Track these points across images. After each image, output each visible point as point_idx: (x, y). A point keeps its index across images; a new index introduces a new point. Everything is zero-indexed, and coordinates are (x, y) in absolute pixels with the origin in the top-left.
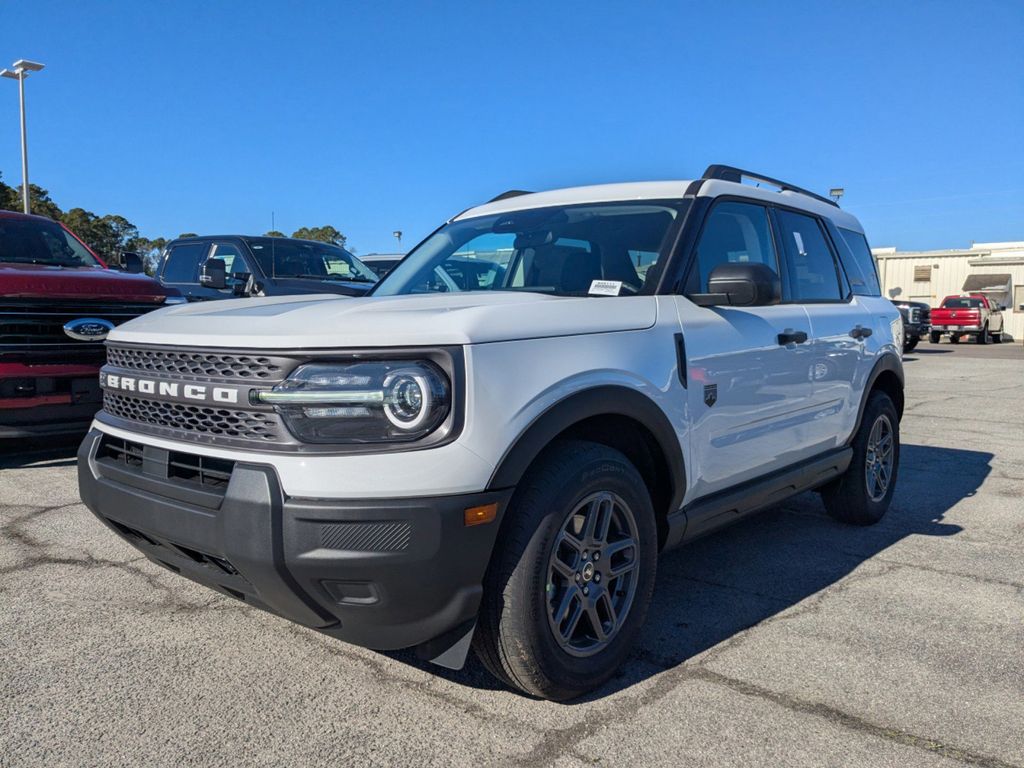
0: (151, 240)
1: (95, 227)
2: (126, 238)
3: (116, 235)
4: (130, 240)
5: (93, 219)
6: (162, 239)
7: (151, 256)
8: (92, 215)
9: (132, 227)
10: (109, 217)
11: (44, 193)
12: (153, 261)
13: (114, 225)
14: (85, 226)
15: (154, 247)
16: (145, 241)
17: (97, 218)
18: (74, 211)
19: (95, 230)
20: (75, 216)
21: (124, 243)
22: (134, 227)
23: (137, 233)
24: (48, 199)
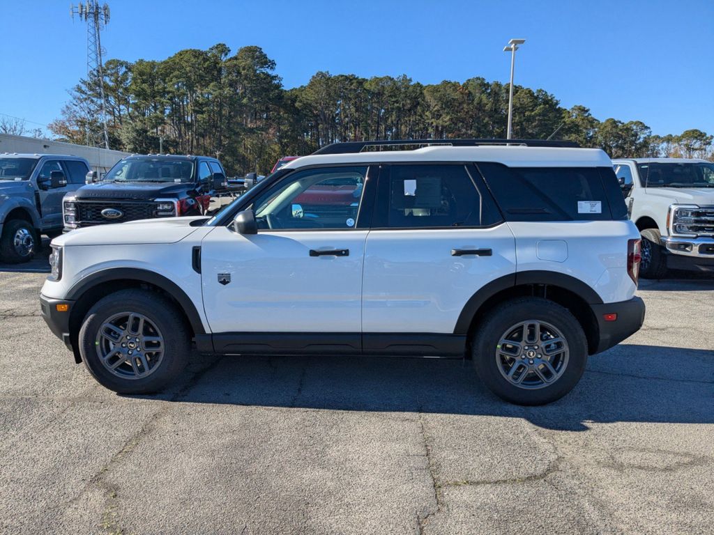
0: (662, 136)
1: (621, 130)
2: (642, 136)
3: (636, 135)
4: (645, 138)
5: (620, 125)
6: (671, 135)
7: (660, 148)
8: (620, 122)
9: (647, 128)
10: (632, 123)
11: (587, 111)
12: (662, 152)
13: (635, 127)
14: (614, 130)
15: (663, 142)
16: (658, 137)
17: (623, 123)
18: (608, 120)
19: (620, 133)
20: (608, 124)
21: (641, 140)
22: (649, 128)
23: (650, 132)
24: (590, 114)
